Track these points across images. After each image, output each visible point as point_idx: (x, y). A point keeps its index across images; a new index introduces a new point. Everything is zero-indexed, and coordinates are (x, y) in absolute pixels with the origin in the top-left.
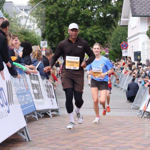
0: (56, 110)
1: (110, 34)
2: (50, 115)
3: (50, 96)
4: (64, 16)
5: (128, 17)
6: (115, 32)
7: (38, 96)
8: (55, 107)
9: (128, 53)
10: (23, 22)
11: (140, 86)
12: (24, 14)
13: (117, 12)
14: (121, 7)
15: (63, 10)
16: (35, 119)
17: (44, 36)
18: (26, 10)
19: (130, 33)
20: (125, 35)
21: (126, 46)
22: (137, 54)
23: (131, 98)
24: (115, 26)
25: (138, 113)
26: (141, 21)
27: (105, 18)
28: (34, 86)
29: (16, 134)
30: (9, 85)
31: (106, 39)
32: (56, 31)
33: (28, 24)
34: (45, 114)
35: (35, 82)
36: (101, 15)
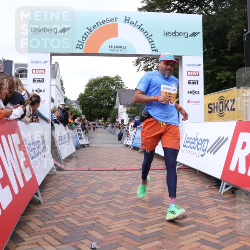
0: (89, 145)
1: (111, 112)
2: (86, 146)
3: (86, 139)
4: (92, 105)
5: (118, 105)
6: (113, 111)
7: (81, 139)
8: (88, 143)
9: (119, 120)
10: (75, 107)
11: (124, 134)
12: (75, 104)
13: (114, 103)
14: (116, 101)
15: (92, 102)
16: (79, 149)
17: (83, 113)
18: (76, 103)
19: (120, 112)
20: (118, 113)
21: (118, 118)
22: (123, 121)
23: (120, 139)
24: (114, 109)
25: (123, 145)
26: (124, 107)
27: (109, 106)
28: (79, 135)
29: (72, 155)
30: (68, 134)
31: (109, 114)
32: (88, 111)
33: (77, 108)
34: (84, 146)
35: (80, 133)
36: (108, 105)
